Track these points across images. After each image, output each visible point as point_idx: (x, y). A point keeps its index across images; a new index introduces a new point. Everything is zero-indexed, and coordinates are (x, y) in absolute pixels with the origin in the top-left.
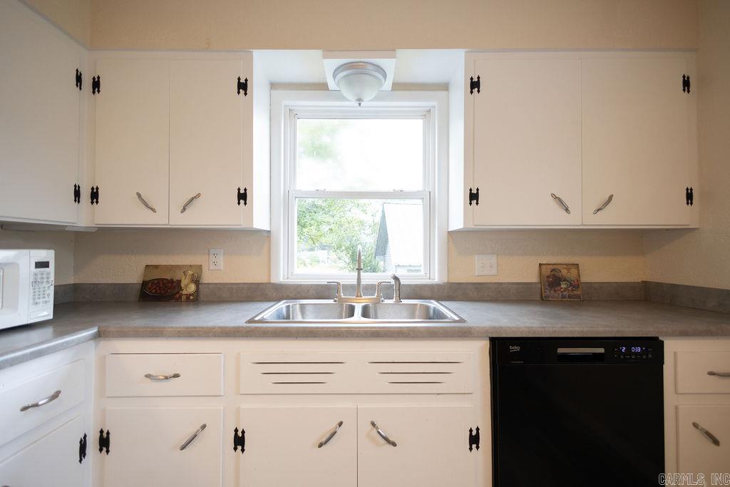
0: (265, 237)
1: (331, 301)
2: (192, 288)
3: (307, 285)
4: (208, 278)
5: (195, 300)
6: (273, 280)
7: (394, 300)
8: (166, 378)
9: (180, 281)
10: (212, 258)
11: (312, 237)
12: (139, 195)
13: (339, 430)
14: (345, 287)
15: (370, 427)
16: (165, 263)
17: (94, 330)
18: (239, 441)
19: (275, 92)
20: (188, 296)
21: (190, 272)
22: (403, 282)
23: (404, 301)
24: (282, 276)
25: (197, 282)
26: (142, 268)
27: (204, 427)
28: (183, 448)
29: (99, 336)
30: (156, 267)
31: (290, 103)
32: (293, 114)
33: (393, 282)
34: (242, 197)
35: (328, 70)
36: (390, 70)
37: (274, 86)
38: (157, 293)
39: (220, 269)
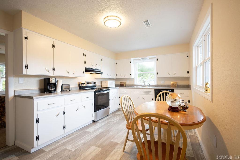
0: (133, 79)
2: (125, 85)
5: (126, 86)
8: (124, 92)
12: (120, 75)
13: (139, 98)
14: (143, 85)
16: (122, 82)
24: (135, 84)
25: (126, 84)
26: (120, 83)
33: (149, 84)
34: (130, 75)
35: (140, 59)
36: (148, 58)
37: (134, 60)
38: (122, 85)
39: (128, 83)
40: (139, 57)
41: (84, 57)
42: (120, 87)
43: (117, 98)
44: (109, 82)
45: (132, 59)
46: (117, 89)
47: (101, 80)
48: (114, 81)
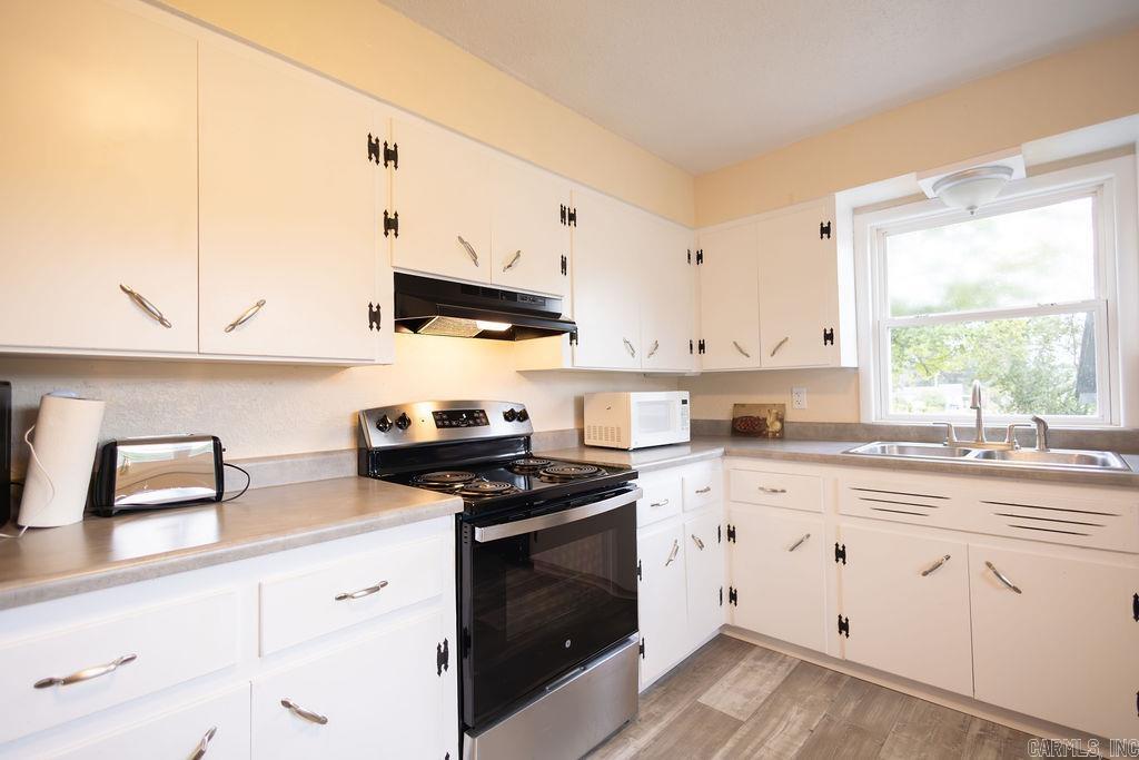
0: (855, 372)
1: (941, 446)
2: (778, 426)
3: (907, 427)
4: (791, 417)
5: (781, 437)
6: (864, 420)
7: (1037, 448)
8: (775, 491)
9: (765, 419)
10: (795, 397)
11: (926, 362)
12: (735, 343)
13: (946, 564)
14: (960, 431)
15: (986, 567)
16: (750, 402)
17: (722, 450)
18: (840, 554)
19: (858, 218)
20: (774, 433)
21: (774, 411)
22: (1050, 427)
23: (1052, 451)
24: (873, 416)
25: (781, 420)
26: (731, 407)
27: (808, 536)
28: (792, 550)
29: (725, 454)
30: (743, 405)
31: (877, 224)
32: (882, 233)
33: (1034, 426)
34: (829, 337)
35: (926, 185)
36: (1017, 163)
37: (856, 211)
38: (747, 430)
39: (802, 407)
40: (922, 169)
41: (379, 170)
42: (735, 448)
43: (710, 538)
44: (641, 401)
45: (844, 200)
46: (706, 466)
47: (579, 388)
48: (685, 395)
